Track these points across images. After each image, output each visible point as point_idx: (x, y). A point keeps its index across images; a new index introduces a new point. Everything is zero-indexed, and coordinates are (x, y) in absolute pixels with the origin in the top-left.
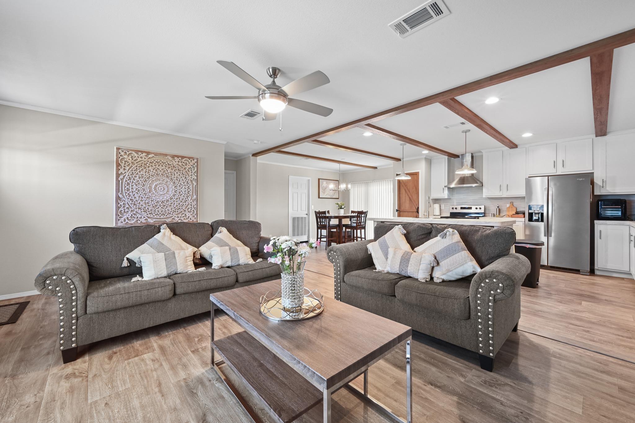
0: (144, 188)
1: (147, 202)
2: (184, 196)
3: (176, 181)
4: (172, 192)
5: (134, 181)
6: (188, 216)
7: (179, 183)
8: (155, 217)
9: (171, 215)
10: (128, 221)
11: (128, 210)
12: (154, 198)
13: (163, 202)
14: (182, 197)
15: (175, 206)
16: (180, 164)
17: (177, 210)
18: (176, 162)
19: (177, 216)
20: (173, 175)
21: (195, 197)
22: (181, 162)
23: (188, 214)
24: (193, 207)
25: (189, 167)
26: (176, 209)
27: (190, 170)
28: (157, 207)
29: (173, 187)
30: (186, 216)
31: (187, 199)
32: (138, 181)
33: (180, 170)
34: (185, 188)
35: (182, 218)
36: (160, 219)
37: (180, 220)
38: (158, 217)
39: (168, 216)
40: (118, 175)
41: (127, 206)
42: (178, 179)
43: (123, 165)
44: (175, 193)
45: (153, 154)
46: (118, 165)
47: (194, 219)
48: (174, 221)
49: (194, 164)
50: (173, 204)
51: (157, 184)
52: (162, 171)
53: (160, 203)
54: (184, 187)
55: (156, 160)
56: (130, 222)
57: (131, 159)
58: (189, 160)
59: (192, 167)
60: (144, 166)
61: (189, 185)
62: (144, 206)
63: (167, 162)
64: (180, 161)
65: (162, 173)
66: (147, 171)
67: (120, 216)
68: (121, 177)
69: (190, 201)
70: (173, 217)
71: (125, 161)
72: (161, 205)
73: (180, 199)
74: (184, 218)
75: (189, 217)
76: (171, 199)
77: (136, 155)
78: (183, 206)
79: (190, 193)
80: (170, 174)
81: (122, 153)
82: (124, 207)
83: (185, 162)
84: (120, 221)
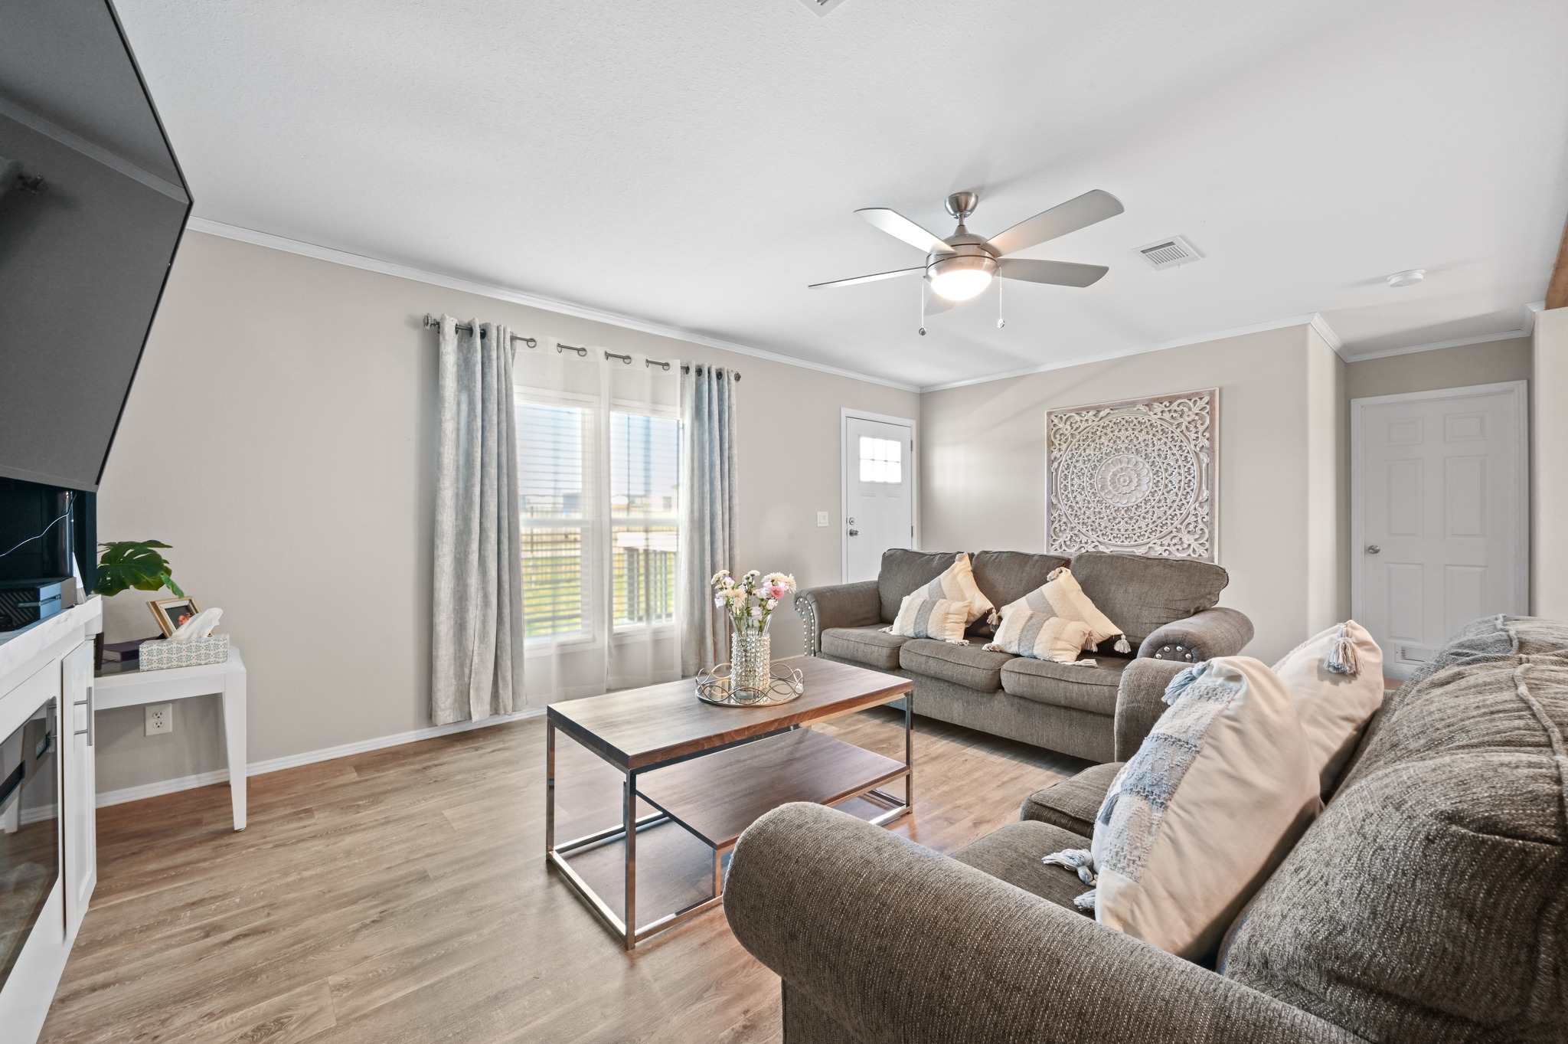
0: (1092, 482)
1: (1097, 510)
2: (1177, 495)
3: (1157, 459)
4: (1149, 487)
5: (1075, 471)
6: (1188, 543)
7: (1163, 463)
8: (1113, 542)
9: (1146, 540)
10: (1066, 549)
11: (1066, 528)
12: (1110, 501)
13: (1128, 510)
14: (1171, 497)
15: (1155, 518)
16: (1167, 416)
17: (1159, 529)
18: (1155, 414)
19: (1159, 542)
20: (1151, 445)
21: (1205, 494)
22: (1170, 411)
23: (1188, 539)
24: (1200, 521)
25: (1190, 419)
26: (1157, 526)
27: (1192, 428)
28: (1117, 522)
29: (1151, 475)
30: (1182, 543)
31: (1184, 502)
32: (1082, 469)
33: (1166, 430)
34: (1180, 474)
35: (1172, 549)
36: (1122, 546)
37: (1167, 552)
38: (1119, 543)
39: (1140, 541)
40: (1051, 462)
41: (1064, 519)
42: (1161, 453)
43: (1057, 442)
44: (1155, 489)
45: (1108, 407)
46: (1051, 444)
47: (1203, 552)
48: (1153, 554)
49: (1203, 409)
50: (1151, 514)
51: (1117, 471)
52: (1126, 441)
53: (1123, 512)
54: (1176, 471)
55: (1114, 420)
56: (1068, 550)
57: (1069, 428)
58: (1188, 401)
59: (1197, 418)
60: (1092, 437)
61: (1189, 465)
62: (1093, 518)
63: (1136, 418)
64: (1167, 409)
65: (1127, 445)
66: (1098, 446)
67: (1055, 537)
68: (1055, 465)
69: (1193, 506)
70: (1150, 545)
71: (1061, 435)
72: (1126, 516)
73: (1168, 501)
74: (1177, 547)
75: (1189, 545)
76: (1146, 501)
77: (1078, 418)
78: (1175, 518)
79: (1192, 484)
80: (1143, 444)
81: (1056, 421)
82: (1060, 521)
83: (1178, 409)
84: (1053, 547)
